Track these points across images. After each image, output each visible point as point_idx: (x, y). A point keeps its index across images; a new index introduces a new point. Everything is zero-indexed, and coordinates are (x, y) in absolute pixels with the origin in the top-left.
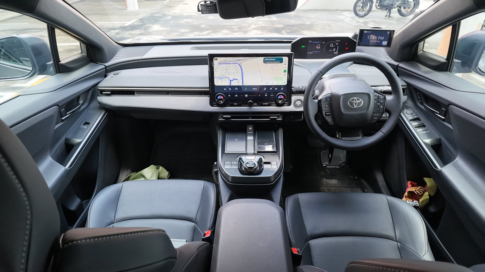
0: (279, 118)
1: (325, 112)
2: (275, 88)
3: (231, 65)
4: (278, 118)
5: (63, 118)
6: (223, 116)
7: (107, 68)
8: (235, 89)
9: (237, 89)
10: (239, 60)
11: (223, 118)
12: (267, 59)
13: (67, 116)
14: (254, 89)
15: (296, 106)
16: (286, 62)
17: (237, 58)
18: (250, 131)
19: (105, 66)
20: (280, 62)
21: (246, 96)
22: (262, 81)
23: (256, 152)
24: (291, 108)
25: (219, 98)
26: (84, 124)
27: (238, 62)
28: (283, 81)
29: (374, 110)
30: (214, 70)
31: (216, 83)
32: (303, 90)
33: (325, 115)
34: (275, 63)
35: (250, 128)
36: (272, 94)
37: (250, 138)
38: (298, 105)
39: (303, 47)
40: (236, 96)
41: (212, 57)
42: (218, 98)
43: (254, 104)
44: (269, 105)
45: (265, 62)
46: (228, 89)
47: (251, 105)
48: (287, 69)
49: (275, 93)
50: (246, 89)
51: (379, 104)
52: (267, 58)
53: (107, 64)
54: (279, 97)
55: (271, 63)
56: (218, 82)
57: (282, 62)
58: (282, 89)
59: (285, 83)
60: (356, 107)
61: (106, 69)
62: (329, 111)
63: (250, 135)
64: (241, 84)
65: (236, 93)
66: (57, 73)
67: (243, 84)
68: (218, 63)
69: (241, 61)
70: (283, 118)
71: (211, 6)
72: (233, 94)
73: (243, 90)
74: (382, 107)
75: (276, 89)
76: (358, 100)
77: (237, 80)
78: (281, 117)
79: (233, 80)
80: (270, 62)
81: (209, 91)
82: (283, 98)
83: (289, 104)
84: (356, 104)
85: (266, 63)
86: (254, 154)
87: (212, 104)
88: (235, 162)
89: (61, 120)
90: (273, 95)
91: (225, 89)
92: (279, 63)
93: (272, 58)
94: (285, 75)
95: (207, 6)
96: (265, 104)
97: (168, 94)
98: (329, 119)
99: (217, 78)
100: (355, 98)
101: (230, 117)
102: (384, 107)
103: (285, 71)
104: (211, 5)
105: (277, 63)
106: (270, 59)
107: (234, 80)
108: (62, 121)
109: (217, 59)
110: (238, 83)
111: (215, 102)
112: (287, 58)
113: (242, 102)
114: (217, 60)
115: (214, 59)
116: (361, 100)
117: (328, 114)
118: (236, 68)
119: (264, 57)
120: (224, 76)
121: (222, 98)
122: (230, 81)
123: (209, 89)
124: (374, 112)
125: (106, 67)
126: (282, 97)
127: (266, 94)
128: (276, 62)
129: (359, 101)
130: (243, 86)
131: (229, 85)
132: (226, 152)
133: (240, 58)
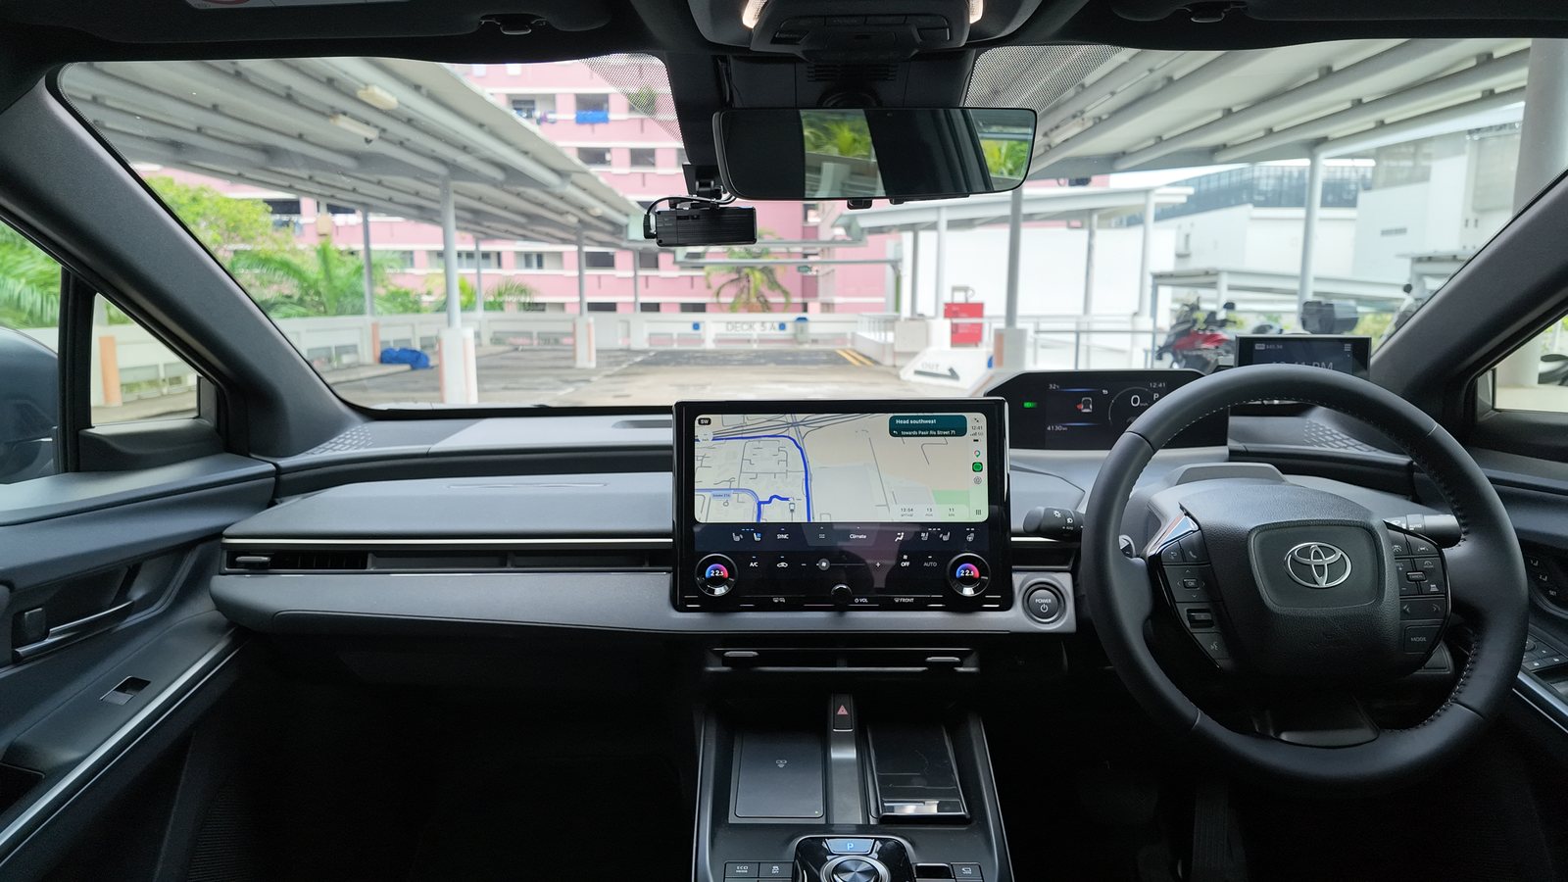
0: (966, 662)
1: (1189, 611)
2: (940, 532)
3: (763, 443)
4: (960, 665)
5: (21, 650)
6: (727, 654)
7: (284, 477)
8: (779, 536)
9: (785, 537)
10: (794, 424)
11: (726, 661)
12: (905, 422)
13: (48, 641)
14: (855, 537)
15: (1032, 610)
16: (980, 431)
17: (788, 418)
18: (842, 722)
19: (275, 465)
20: (953, 432)
21: (824, 564)
22: (887, 505)
23: (873, 822)
24: (1013, 619)
25: (709, 572)
26: (122, 689)
27: (792, 432)
28: (974, 508)
29: (1402, 604)
30: (697, 464)
31: (701, 516)
32: (1067, 525)
33: (1188, 624)
34: (937, 435)
35: (842, 711)
36: (931, 560)
37: (844, 754)
38: (1045, 609)
39: (1028, 405)
40: (783, 564)
41: (688, 414)
42: (707, 575)
43: (857, 600)
44: (920, 606)
45: (896, 430)
46: (748, 536)
47: (842, 605)
48: (983, 459)
49: (944, 553)
50: (822, 536)
51: (1417, 575)
52: (905, 418)
53: (284, 463)
54: (960, 572)
55: (921, 436)
56: (708, 511)
57: (961, 431)
58: (970, 538)
59: (978, 512)
60: (1323, 582)
61: (278, 480)
62: (1204, 606)
63: (842, 740)
64: (800, 517)
65: (783, 553)
66: (66, 471)
67: (809, 518)
68: (712, 437)
69: (800, 427)
70: (981, 664)
71: (693, 218)
72: (769, 557)
73: (811, 542)
74: (1433, 588)
75: (945, 538)
76: (1329, 552)
77: (787, 499)
78: (973, 658)
79: (770, 502)
80: (915, 433)
81: (671, 547)
82: (977, 575)
83: (1006, 604)
84: (1320, 568)
85: (900, 435)
86: (863, 830)
87: (679, 604)
88: (776, 868)
89: (9, 657)
90: (935, 564)
91: (737, 539)
92: (953, 435)
93: (925, 418)
94: (978, 481)
95: (679, 218)
96: (904, 600)
97: (504, 565)
98: (1210, 643)
99: (708, 495)
100: (1314, 545)
101: (754, 657)
102: (1442, 586)
103: (977, 467)
104: (696, 212)
105: (943, 435)
106: (915, 422)
107: (775, 499)
108: (17, 660)
109: (709, 420)
110: (792, 511)
111: (694, 589)
112: (981, 418)
113: (806, 592)
114: (709, 423)
115: (696, 422)
116: (1340, 553)
117: (1202, 616)
118: (782, 456)
119: (892, 415)
120: (735, 485)
121: (724, 573)
122: (760, 503)
123: (671, 540)
124: (1405, 611)
125: (279, 471)
126: (975, 573)
127: (905, 557)
128: (939, 433)
129: (1332, 558)
130: (809, 524)
131: (755, 521)
132: (732, 819)
133: (800, 417)
